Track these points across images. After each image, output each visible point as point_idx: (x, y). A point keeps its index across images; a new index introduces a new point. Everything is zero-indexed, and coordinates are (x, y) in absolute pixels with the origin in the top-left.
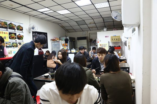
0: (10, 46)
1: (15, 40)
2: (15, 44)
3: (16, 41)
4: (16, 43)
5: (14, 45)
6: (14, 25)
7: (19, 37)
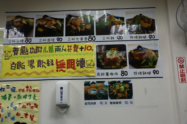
0: (102, 92)
1: (119, 71)
2: (122, 87)
3: (123, 73)
4: (125, 82)
5: (118, 91)
6: (118, 18)
7: (137, 58)
